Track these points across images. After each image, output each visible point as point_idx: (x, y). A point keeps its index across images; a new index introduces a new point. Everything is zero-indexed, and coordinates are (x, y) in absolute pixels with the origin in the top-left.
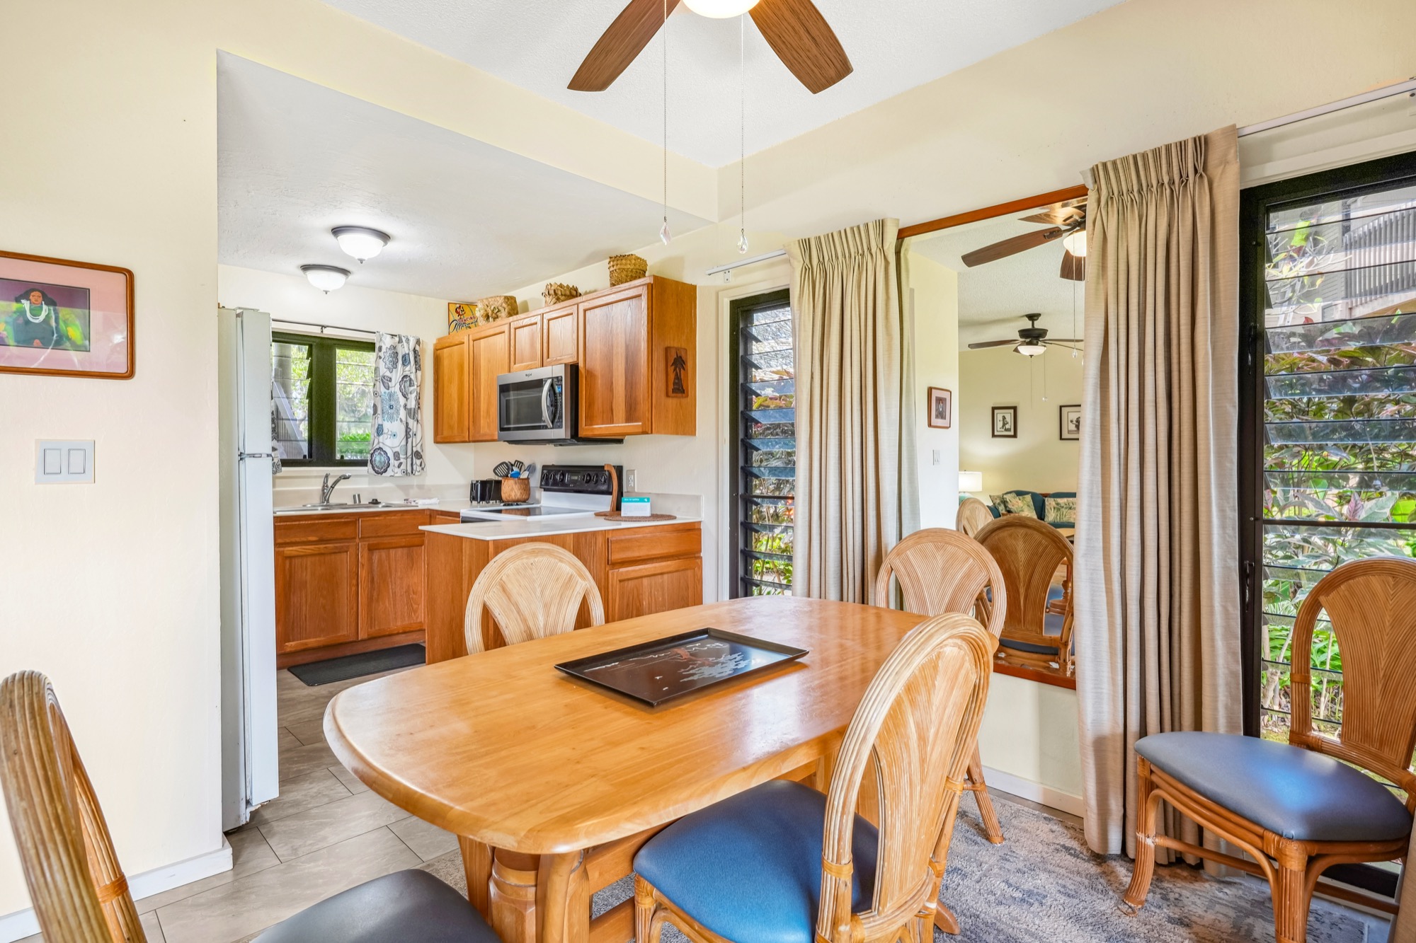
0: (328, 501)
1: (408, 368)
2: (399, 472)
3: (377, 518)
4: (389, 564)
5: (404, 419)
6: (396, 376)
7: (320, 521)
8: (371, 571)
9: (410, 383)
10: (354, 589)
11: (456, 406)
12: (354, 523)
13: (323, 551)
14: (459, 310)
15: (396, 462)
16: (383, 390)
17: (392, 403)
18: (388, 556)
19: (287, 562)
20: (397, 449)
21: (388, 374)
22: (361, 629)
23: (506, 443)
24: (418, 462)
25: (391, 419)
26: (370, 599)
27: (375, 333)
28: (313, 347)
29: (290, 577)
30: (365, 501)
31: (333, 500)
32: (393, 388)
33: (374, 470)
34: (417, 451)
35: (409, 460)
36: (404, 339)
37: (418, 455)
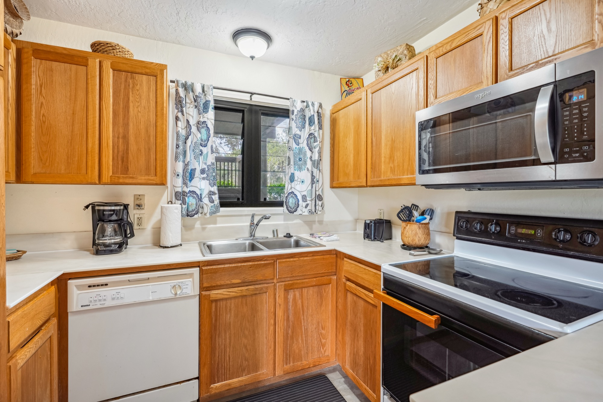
0: (254, 236)
1: (313, 128)
2: (306, 212)
3: (292, 259)
4: (302, 302)
5: (310, 169)
6: (305, 134)
7: (243, 264)
8: (286, 310)
9: (314, 140)
10: (272, 328)
11: (352, 156)
12: (273, 264)
13: (244, 293)
14: (349, 83)
15: (303, 203)
16: (294, 146)
17: (301, 156)
18: (302, 295)
19: (214, 305)
20: (305, 193)
21: (298, 132)
22: (278, 366)
23: (423, 187)
24: (320, 203)
25: (300, 169)
26: (286, 337)
27: (288, 99)
28: (245, 112)
29: (216, 320)
30: (281, 235)
31: (260, 234)
32: (302, 144)
33: (288, 210)
34: (319, 195)
35: (314, 201)
36: (310, 104)
37: (320, 198)
